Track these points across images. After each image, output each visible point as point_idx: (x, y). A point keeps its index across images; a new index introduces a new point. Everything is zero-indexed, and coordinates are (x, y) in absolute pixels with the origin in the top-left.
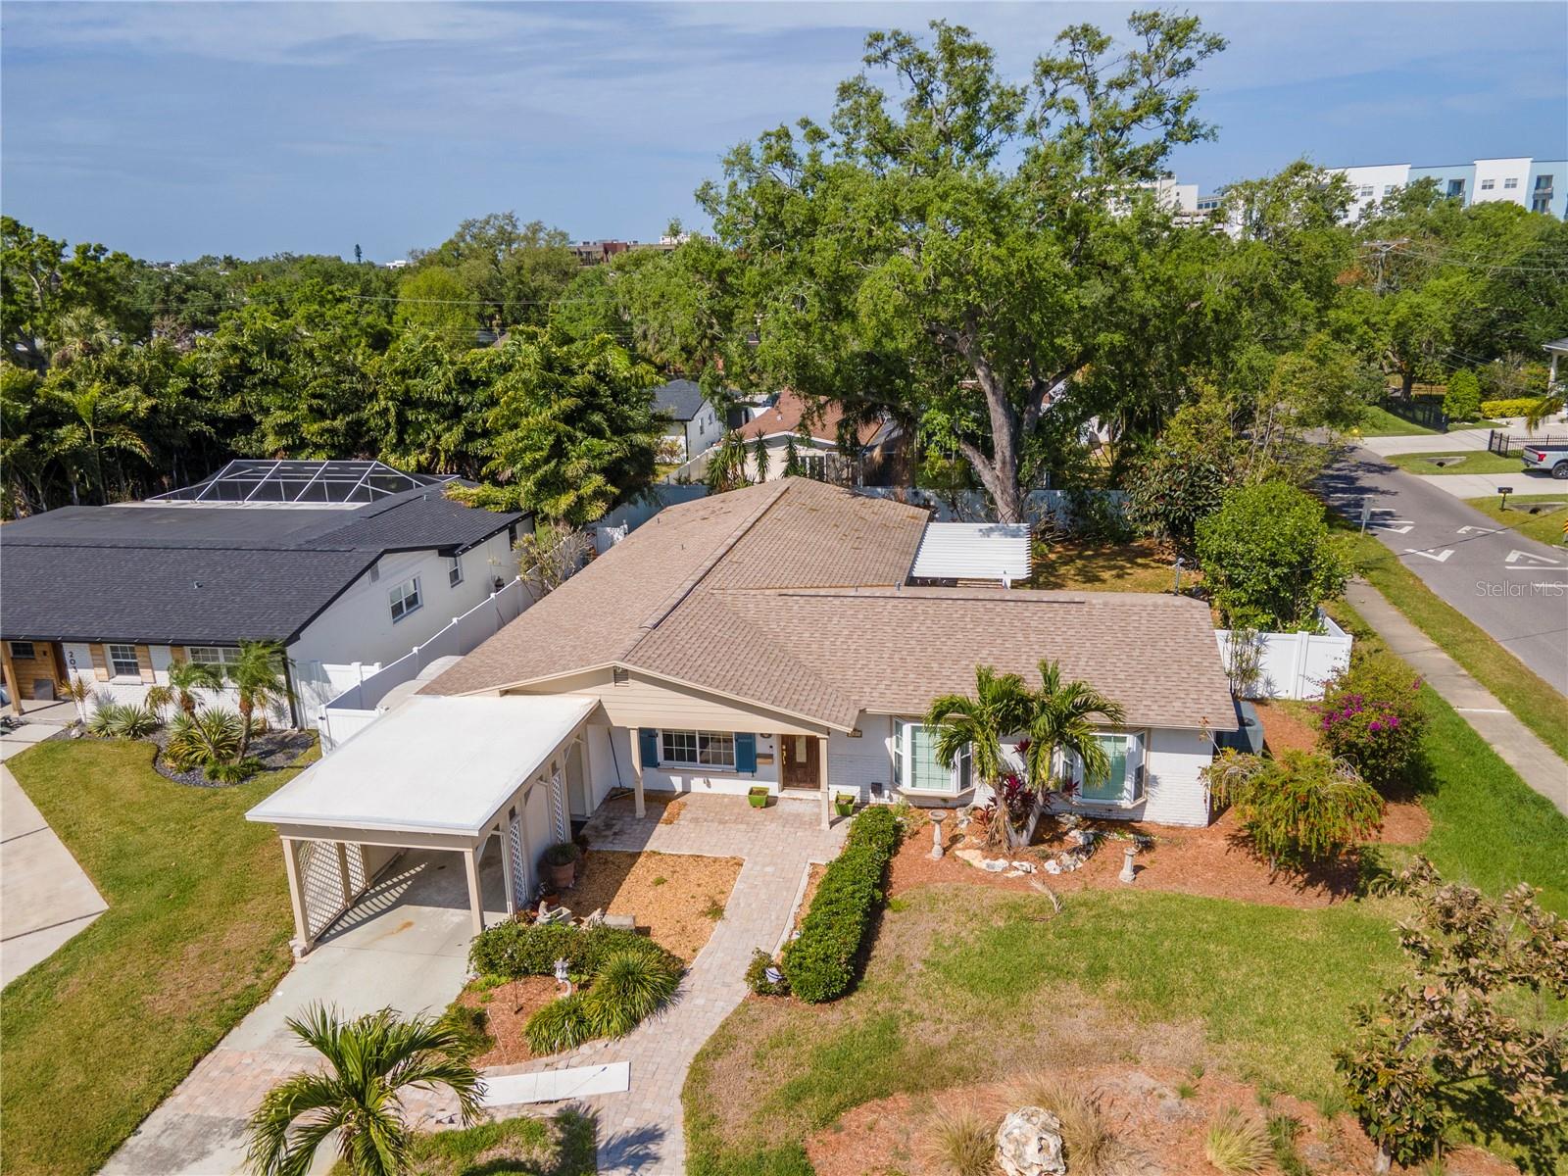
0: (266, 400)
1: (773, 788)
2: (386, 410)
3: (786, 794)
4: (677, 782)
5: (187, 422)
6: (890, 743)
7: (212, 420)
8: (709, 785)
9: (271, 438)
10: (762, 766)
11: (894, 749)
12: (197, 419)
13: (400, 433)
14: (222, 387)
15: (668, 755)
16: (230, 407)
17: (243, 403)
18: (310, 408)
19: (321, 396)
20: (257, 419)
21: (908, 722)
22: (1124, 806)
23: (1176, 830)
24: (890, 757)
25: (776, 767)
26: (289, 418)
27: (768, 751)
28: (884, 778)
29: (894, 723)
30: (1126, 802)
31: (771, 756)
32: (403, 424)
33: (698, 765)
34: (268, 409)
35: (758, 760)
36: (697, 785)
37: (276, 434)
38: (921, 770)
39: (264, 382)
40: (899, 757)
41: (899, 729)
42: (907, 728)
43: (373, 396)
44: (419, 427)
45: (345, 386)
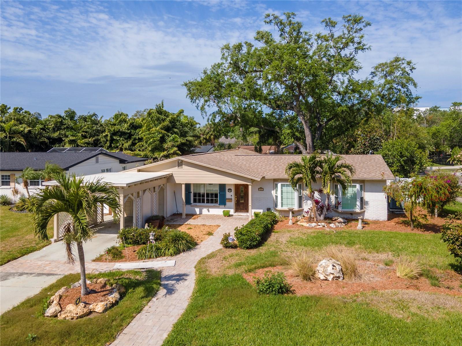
0: (67, 133)
1: (232, 212)
2: (107, 135)
3: (236, 214)
4: (197, 210)
5: (40, 138)
6: (273, 192)
7: (48, 138)
8: (209, 211)
9: (67, 145)
10: (228, 203)
11: (275, 194)
12: (44, 137)
13: (111, 144)
14: (54, 129)
15: (195, 201)
16: (56, 135)
17: (60, 133)
18: (82, 135)
19: (86, 132)
20: (63, 139)
21: (280, 182)
22: (357, 211)
23: (376, 222)
24: (273, 198)
25: (233, 204)
26: (74, 138)
27: (230, 197)
28: (271, 206)
29: (275, 181)
30: (358, 210)
31: (232, 199)
32: (112, 140)
33: (205, 204)
34: (68, 136)
35: (227, 200)
36: (205, 211)
37: (69, 143)
38: (285, 201)
39: (67, 128)
40: (277, 197)
41: (277, 185)
42: (279, 185)
43: (104, 131)
44: (117, 141)
45: (95, 128)
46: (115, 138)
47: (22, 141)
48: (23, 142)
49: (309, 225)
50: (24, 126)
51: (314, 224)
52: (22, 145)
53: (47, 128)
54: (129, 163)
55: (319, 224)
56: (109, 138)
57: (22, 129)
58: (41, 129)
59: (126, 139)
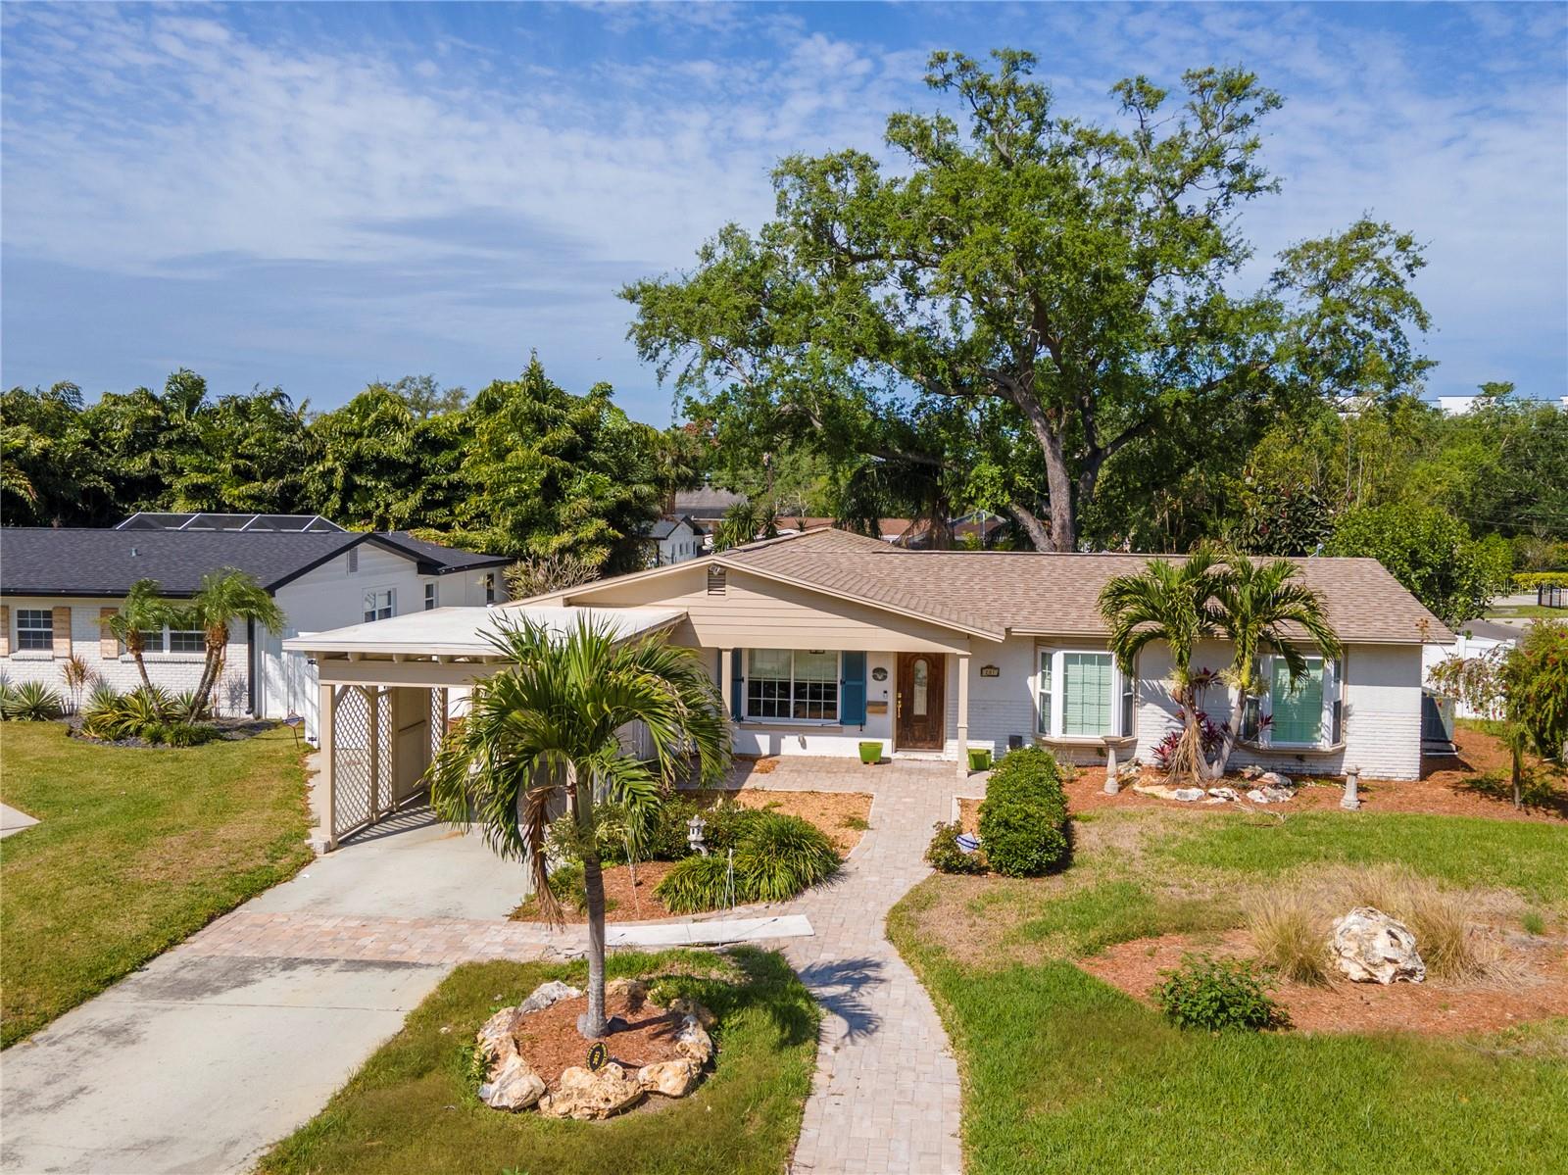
0: (180, 460)
1: (887, 747)
2: (332, 471)
3: (899, 755)
4: (763, 742)
5: (80, 477)
6: (1034, 684)
7: (111, 477)
8: (804, 745)
9: (181, 501)
10: (872, 719)
11: (1039, 689)
12: (95, 472)
14: (129, 444)
15: (753, 710)
16: (138, 465)
17: (154, 463)
18: (236, 468)
19: (250, 458)
20: (166, 481)
21: (1061, 648)
22: (1322, 749)
23: (1386, 786)
24: (1033, 701)
25: (889, 720)
26: (208, 479)
27: (881, 698)
28: (1025, 729)
29: (1041, 647)
30: (1325, 745)
31: (885, 704)
33: (791, 721)
34: (182, 469)
35: (869, 709)
36: (790, 745)
37: (188, 498)
38: (1075, 713)
39: (181, 441)
40: (1046, 698)
41: (1046, 660)
42: (1058, 658)
43: (320, 456)
44: (368, 493)
45: (285, 443)
46: (358, 480)
47: (20, 486)
48: (26, 489)
49: (1180, 794)
50: (25, 429)
51: (1194, 793)
52: (22, 499)
53: (103, 442)
54: (449, 571)
55: (1213, 791)
56: (338, 481)
57: (19, 442)
58: (86, 443)
59: (397, 486)
